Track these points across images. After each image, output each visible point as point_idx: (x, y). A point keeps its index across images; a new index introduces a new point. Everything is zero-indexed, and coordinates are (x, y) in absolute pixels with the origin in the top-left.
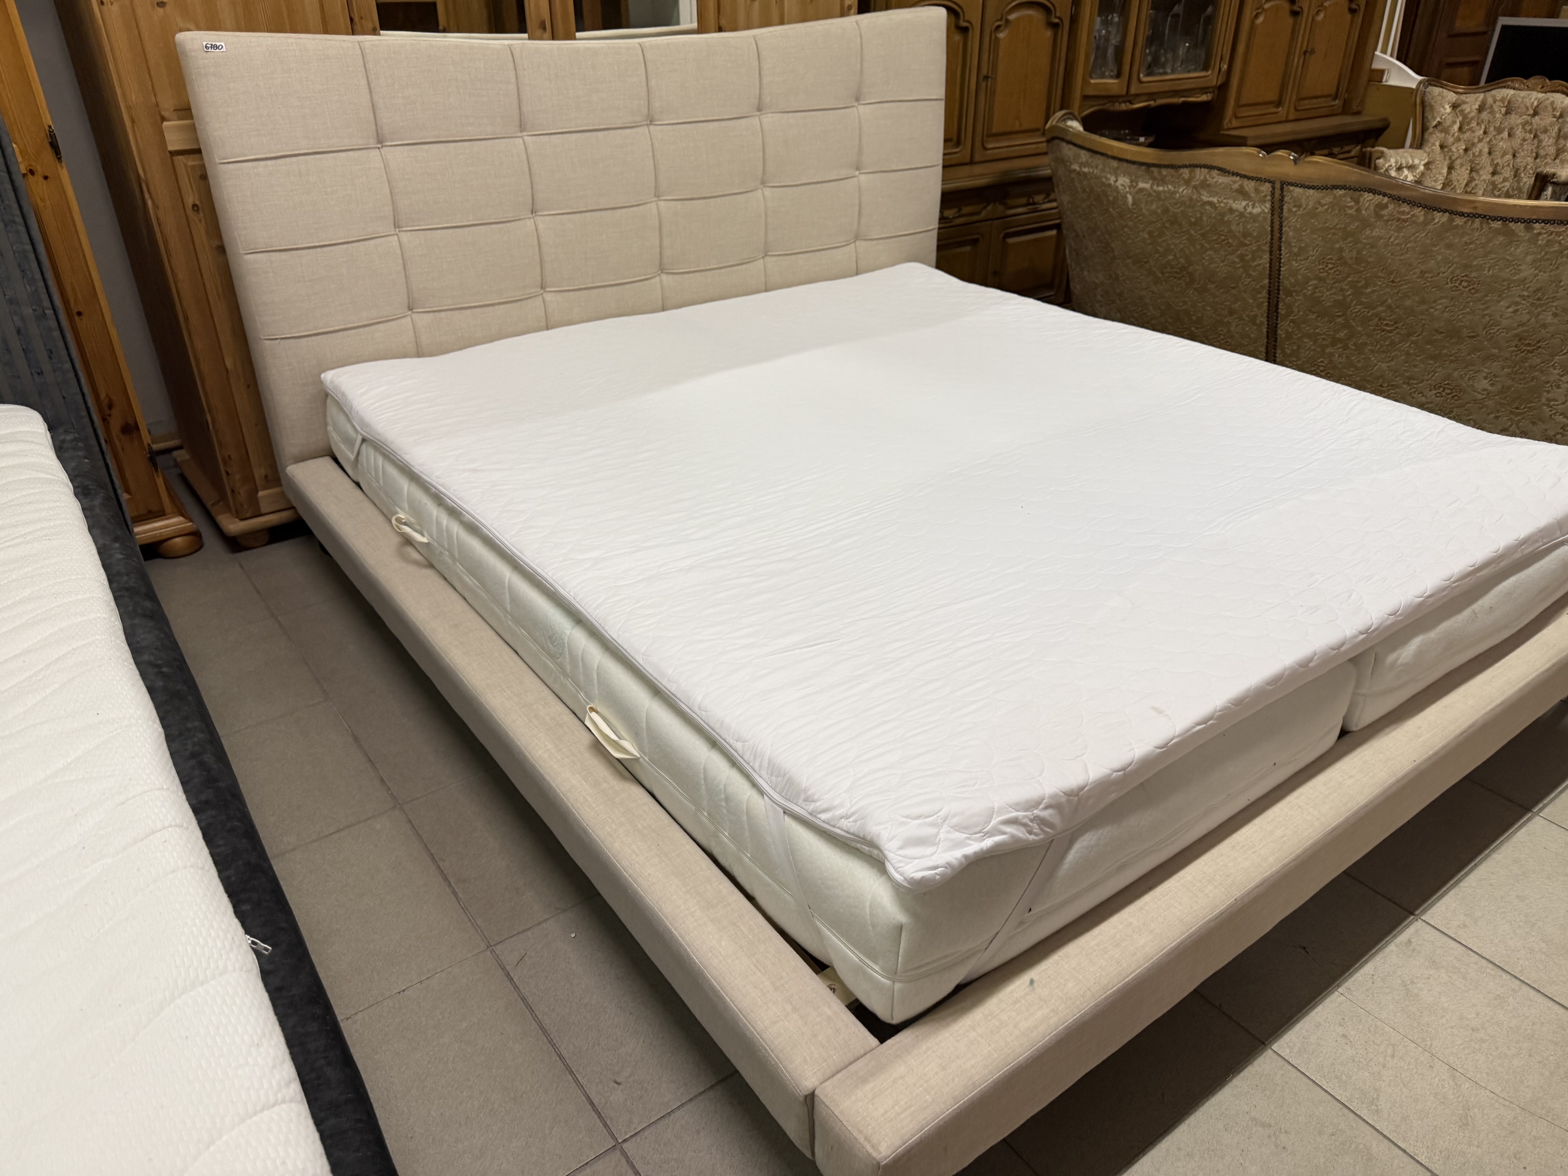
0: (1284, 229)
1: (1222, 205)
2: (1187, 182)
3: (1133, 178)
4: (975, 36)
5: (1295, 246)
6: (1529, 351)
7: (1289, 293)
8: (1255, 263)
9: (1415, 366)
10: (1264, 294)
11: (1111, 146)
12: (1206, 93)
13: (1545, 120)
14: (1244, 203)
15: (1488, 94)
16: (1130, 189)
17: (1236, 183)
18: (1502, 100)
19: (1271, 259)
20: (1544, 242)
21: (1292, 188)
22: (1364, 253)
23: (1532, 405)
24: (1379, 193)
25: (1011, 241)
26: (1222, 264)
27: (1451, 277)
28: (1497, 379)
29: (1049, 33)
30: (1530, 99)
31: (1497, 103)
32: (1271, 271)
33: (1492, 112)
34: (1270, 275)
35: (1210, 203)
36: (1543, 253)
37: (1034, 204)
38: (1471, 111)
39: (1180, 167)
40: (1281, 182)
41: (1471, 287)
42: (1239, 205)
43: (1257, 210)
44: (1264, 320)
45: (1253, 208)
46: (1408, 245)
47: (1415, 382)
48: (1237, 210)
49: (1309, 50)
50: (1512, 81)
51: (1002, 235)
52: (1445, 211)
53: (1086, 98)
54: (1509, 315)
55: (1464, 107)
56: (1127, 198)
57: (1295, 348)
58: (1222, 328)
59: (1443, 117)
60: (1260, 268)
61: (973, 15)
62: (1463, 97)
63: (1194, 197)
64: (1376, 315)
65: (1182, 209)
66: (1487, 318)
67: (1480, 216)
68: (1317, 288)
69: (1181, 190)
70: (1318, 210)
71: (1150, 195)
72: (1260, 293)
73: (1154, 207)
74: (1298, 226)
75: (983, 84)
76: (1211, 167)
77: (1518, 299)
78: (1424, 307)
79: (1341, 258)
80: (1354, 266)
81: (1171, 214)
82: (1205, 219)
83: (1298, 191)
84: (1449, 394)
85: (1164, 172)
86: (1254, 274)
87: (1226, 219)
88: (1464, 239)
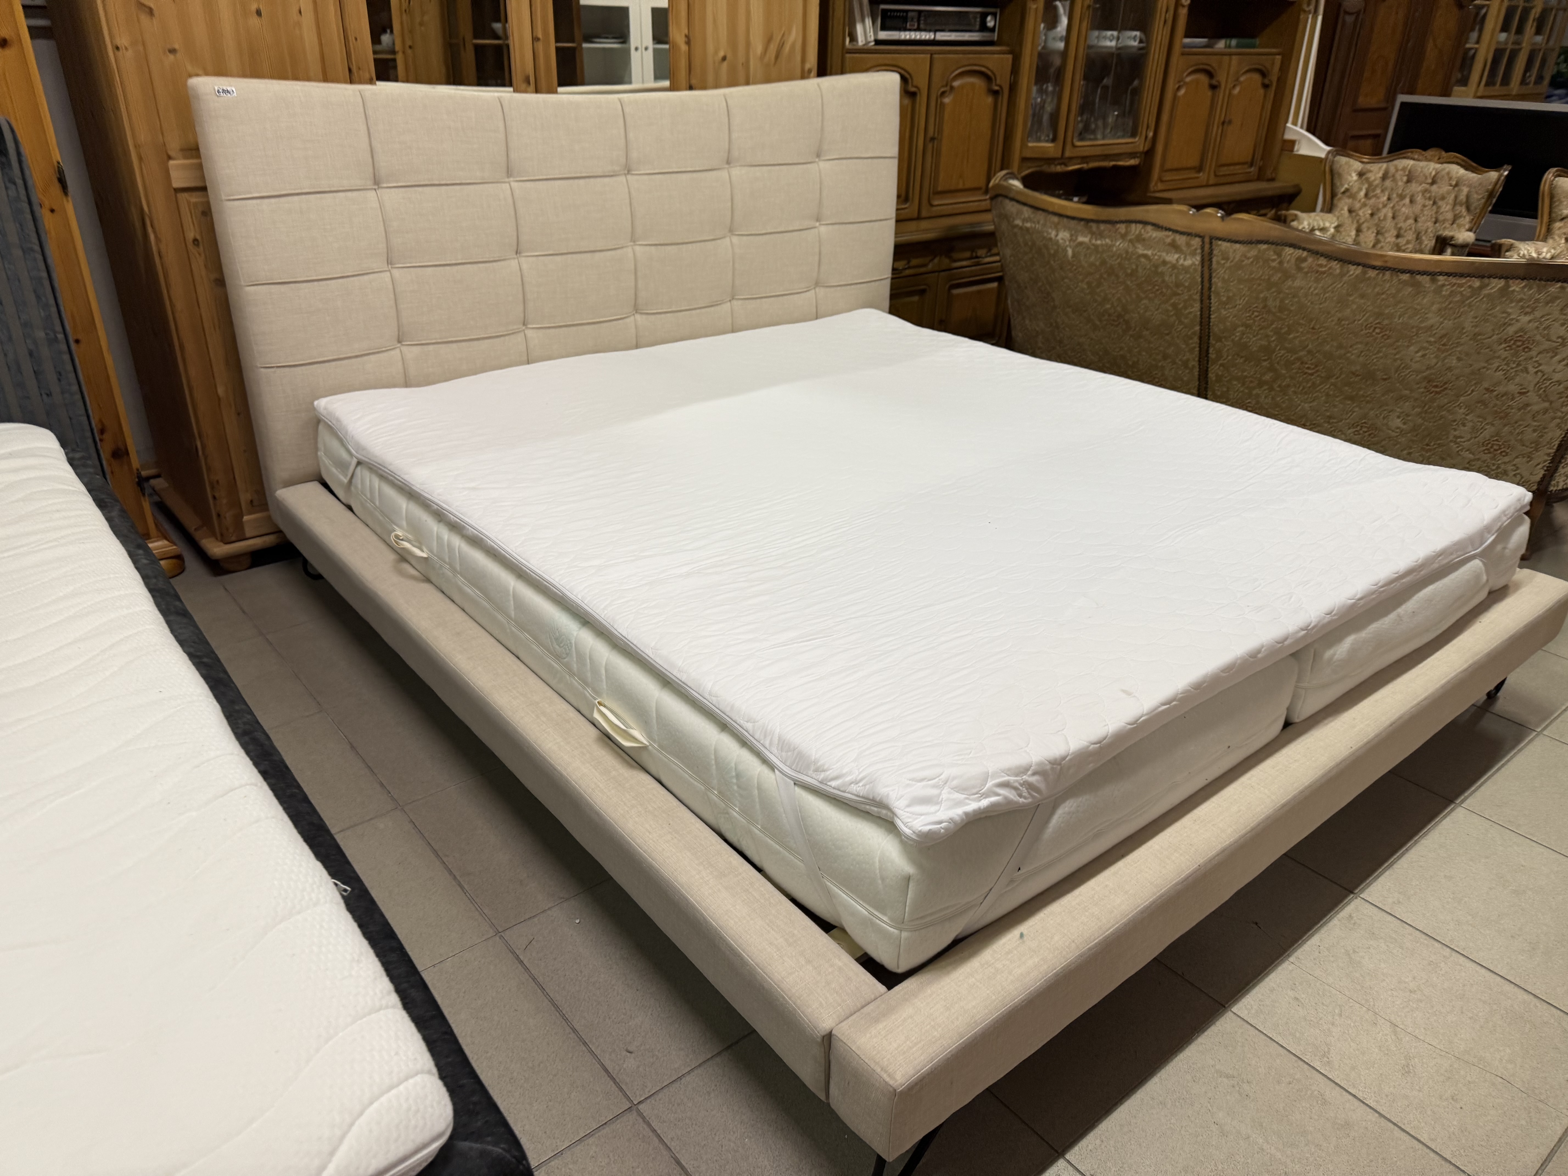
0: (1213, 280)
1: (1156, 257)
2: (1123, 237)
3: (1073, 232)
4: (922, 99)
5: (1223, 296)
6: (1437, 393)
7: (1219, 339)
8: (1187, 311)
9: (1335, 406)
10: (1196, 339)
11: (1052, 203)
12: (1134, 158)
13: (1442, 188)
14: (1176, 256)
15: (1391, 164)
16: (1070, 242)
17: (1169, 237)
18: (1404, 169)
19: (1202, 308)
20: (1448, 293)
21: (1220, 242)
22: (1287, 302)
23: (1441, 442)
24: (1299, 248)
25: (956, 292)
26: (1156, 312)
27: (1365, 324)
28: (1410, 418)
29: (990, 100)
30: (1429, 169)
31: (1400, 173)
32: (1201, 317)
33: (1394, 180)
34: (1201, 323)
35: (1145, 256)
36: (1447, 303)
37: (977, 257)
38: (1375, 180)
39: (1117, 222)
40: (1210, 237)
41: (1384, 333)
42: (1172, 257)
43: (1188, 262)
44: (1196, 364)
45: (1185, 260)
46: (1327, 295)
47: (1335, 421)
48: (1170, 262)
49: (1227, 120)
50: (1412, 152)
51: (947, 287)
52: (1358, 264)
53: (1024, 160)
54: (1418, 359)
55: (1369, 175)
56: (1067, 251)
57: (1225, 389)
58: (1156, 372)
59: (1351, 184)
60: (1191, 316)
61: (920, 81)
62: (1368, 166)
63: (1130, 250)
64: (1298, 359)
65: (1119, 261)
66: (1399, 362)
67: (1389, 269)
68: (1244, 334)
69: (1118, 243)
70: (1244, 263)
71: (1088, 248)
72: (1191, 338)
73: (1092, 259)
74: (1226, 277)
75: (930, 146)
76: (1145, 223)
77: (1425, 345)
78: (1342, 352)
79: (1265, 307)
80: (1278, 314)
81: (1108, 265)
82: (1140, 270)
83: (1225, 245)
84: (1366, 432)
85: (1102, 227)
86: (1186, 321)
87: (1160, 270)
88: (1376, 290)
